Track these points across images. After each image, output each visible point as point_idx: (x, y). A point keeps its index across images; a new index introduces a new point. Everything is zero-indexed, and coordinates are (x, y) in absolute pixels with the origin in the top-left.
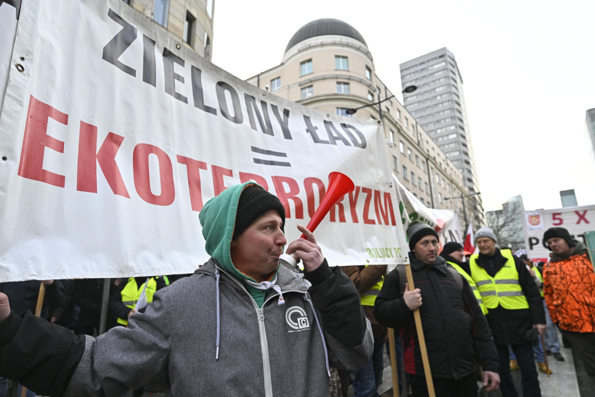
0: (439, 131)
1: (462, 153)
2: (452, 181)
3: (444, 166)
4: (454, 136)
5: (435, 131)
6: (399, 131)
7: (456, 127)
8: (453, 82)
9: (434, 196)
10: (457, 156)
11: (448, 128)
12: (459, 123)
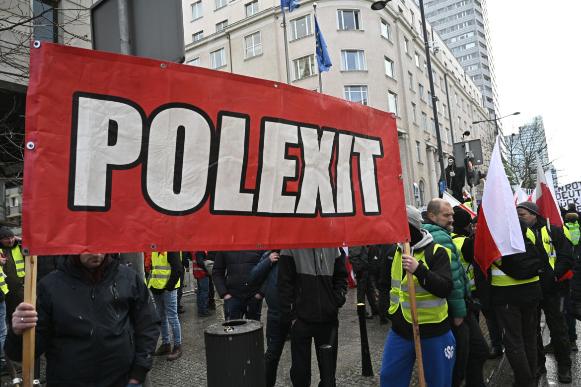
2: (471, 101)
3: (463, 83)
4: (473, 45)
6: (414, 40)
7: (475, 34)
9: (453, 120)
10: (475, 71)
11: (465, 35)
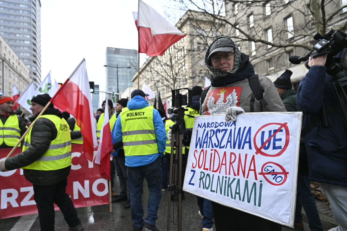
0: (18, 35)
1: (32, 55)
2: (20, 75)
3: (16, 64)
4: (28, 42)
5: (15, 34)
7: (31, 37)
8: (33, 5)
9: (5, 84)
10: (28, 56)
11: (25, 36)
12: (33, 35)
